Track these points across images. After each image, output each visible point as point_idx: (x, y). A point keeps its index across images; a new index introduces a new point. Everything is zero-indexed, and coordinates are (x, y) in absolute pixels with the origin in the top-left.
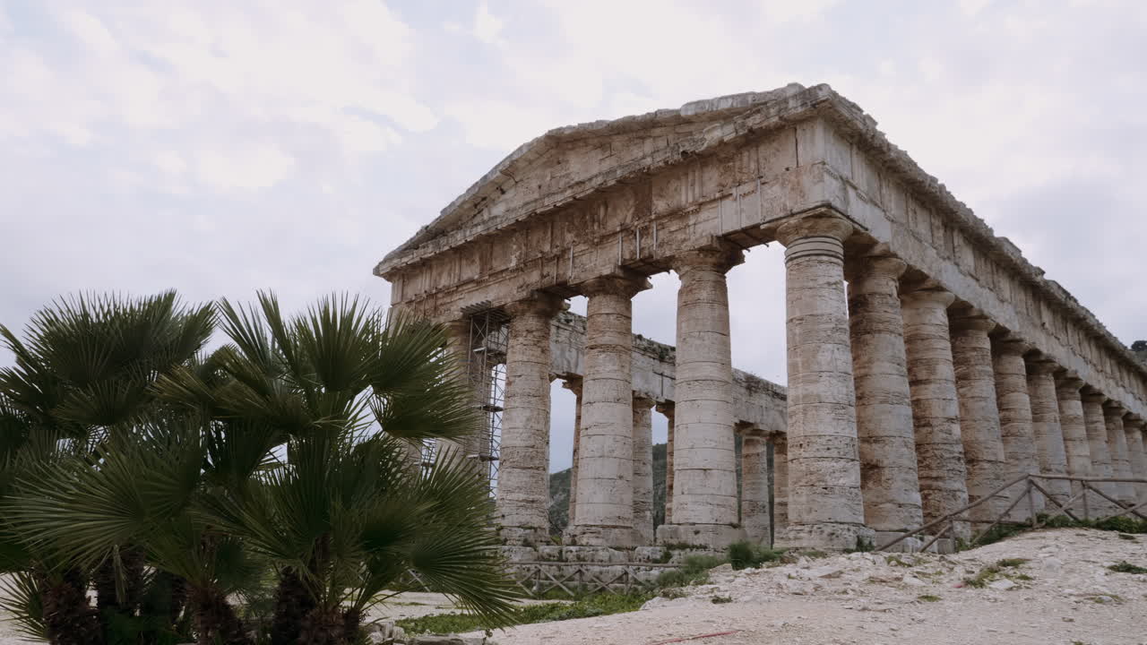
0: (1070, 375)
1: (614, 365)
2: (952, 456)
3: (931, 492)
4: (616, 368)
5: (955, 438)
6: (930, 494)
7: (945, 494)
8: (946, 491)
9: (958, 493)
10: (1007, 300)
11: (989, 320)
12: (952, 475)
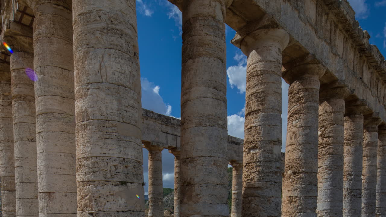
0: (374, 116)
1: (25, 112)
2: (270, 170)
3: (253, 198)
4: (27, 113)
5: (275, 157)
6: (252, 200)
7: (262, 199)
8: (264, 197)
9: (272, 199)
10: (339, 56)
11: (320, 65)
12: (268, 185)
